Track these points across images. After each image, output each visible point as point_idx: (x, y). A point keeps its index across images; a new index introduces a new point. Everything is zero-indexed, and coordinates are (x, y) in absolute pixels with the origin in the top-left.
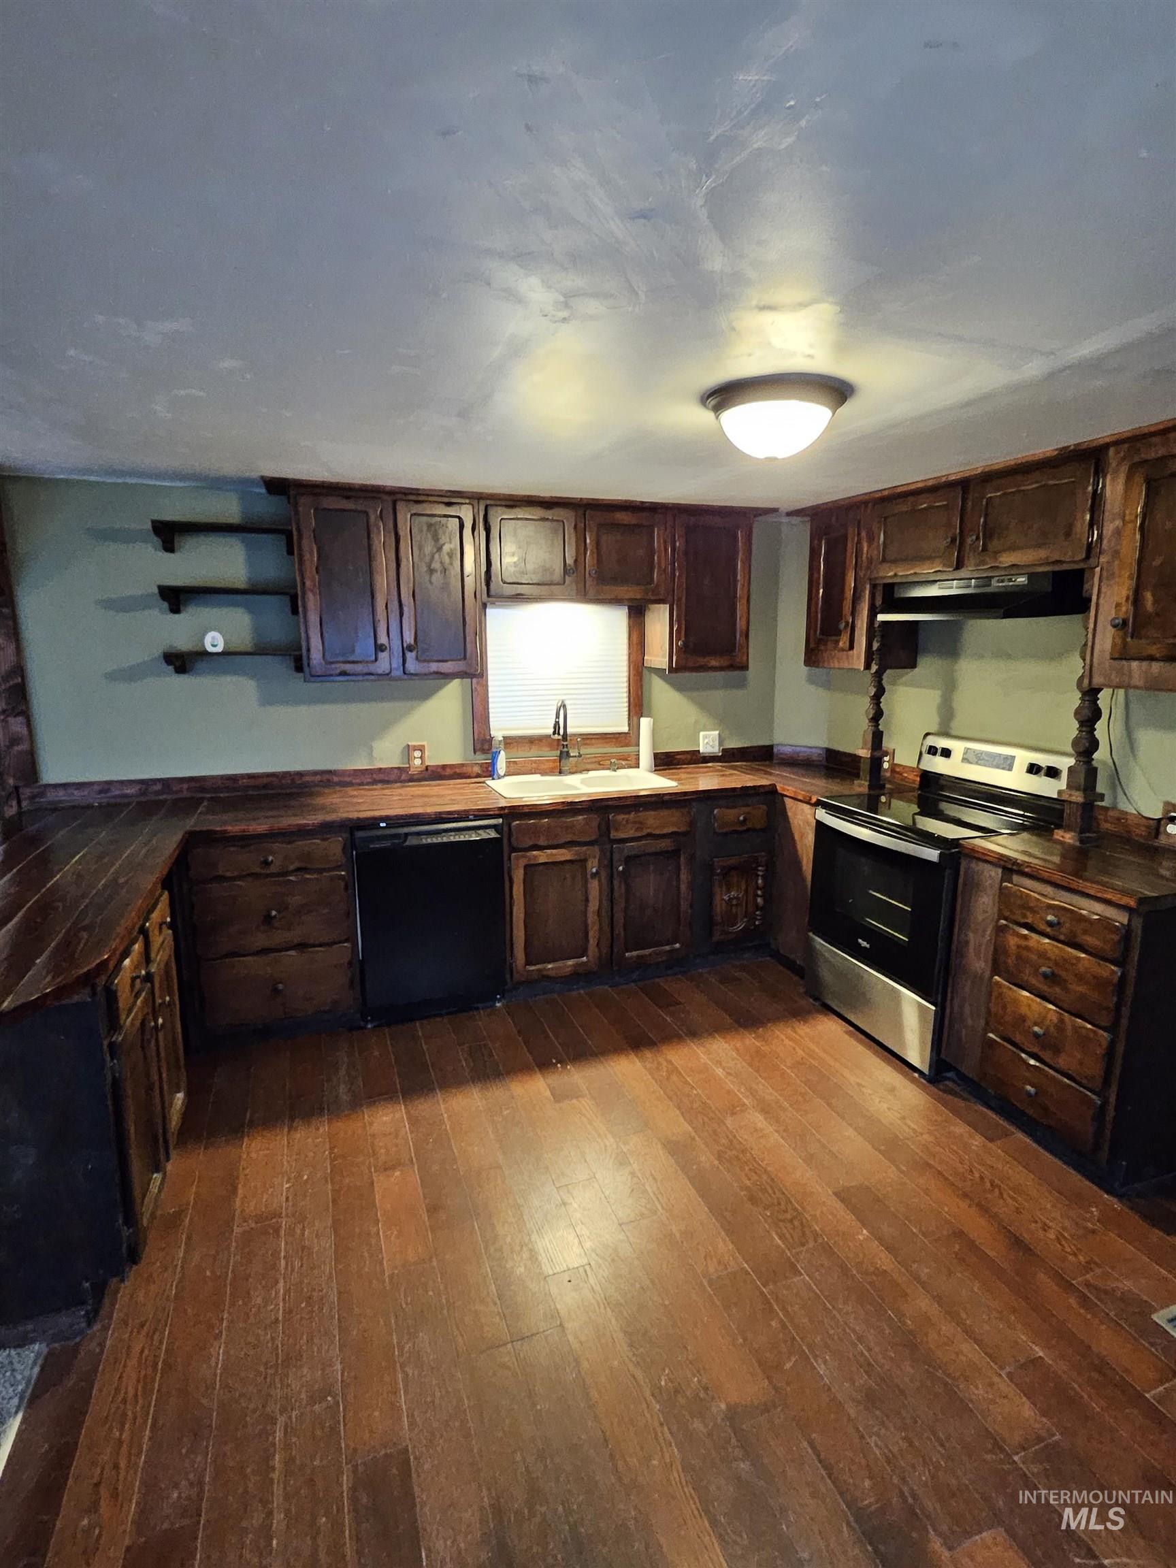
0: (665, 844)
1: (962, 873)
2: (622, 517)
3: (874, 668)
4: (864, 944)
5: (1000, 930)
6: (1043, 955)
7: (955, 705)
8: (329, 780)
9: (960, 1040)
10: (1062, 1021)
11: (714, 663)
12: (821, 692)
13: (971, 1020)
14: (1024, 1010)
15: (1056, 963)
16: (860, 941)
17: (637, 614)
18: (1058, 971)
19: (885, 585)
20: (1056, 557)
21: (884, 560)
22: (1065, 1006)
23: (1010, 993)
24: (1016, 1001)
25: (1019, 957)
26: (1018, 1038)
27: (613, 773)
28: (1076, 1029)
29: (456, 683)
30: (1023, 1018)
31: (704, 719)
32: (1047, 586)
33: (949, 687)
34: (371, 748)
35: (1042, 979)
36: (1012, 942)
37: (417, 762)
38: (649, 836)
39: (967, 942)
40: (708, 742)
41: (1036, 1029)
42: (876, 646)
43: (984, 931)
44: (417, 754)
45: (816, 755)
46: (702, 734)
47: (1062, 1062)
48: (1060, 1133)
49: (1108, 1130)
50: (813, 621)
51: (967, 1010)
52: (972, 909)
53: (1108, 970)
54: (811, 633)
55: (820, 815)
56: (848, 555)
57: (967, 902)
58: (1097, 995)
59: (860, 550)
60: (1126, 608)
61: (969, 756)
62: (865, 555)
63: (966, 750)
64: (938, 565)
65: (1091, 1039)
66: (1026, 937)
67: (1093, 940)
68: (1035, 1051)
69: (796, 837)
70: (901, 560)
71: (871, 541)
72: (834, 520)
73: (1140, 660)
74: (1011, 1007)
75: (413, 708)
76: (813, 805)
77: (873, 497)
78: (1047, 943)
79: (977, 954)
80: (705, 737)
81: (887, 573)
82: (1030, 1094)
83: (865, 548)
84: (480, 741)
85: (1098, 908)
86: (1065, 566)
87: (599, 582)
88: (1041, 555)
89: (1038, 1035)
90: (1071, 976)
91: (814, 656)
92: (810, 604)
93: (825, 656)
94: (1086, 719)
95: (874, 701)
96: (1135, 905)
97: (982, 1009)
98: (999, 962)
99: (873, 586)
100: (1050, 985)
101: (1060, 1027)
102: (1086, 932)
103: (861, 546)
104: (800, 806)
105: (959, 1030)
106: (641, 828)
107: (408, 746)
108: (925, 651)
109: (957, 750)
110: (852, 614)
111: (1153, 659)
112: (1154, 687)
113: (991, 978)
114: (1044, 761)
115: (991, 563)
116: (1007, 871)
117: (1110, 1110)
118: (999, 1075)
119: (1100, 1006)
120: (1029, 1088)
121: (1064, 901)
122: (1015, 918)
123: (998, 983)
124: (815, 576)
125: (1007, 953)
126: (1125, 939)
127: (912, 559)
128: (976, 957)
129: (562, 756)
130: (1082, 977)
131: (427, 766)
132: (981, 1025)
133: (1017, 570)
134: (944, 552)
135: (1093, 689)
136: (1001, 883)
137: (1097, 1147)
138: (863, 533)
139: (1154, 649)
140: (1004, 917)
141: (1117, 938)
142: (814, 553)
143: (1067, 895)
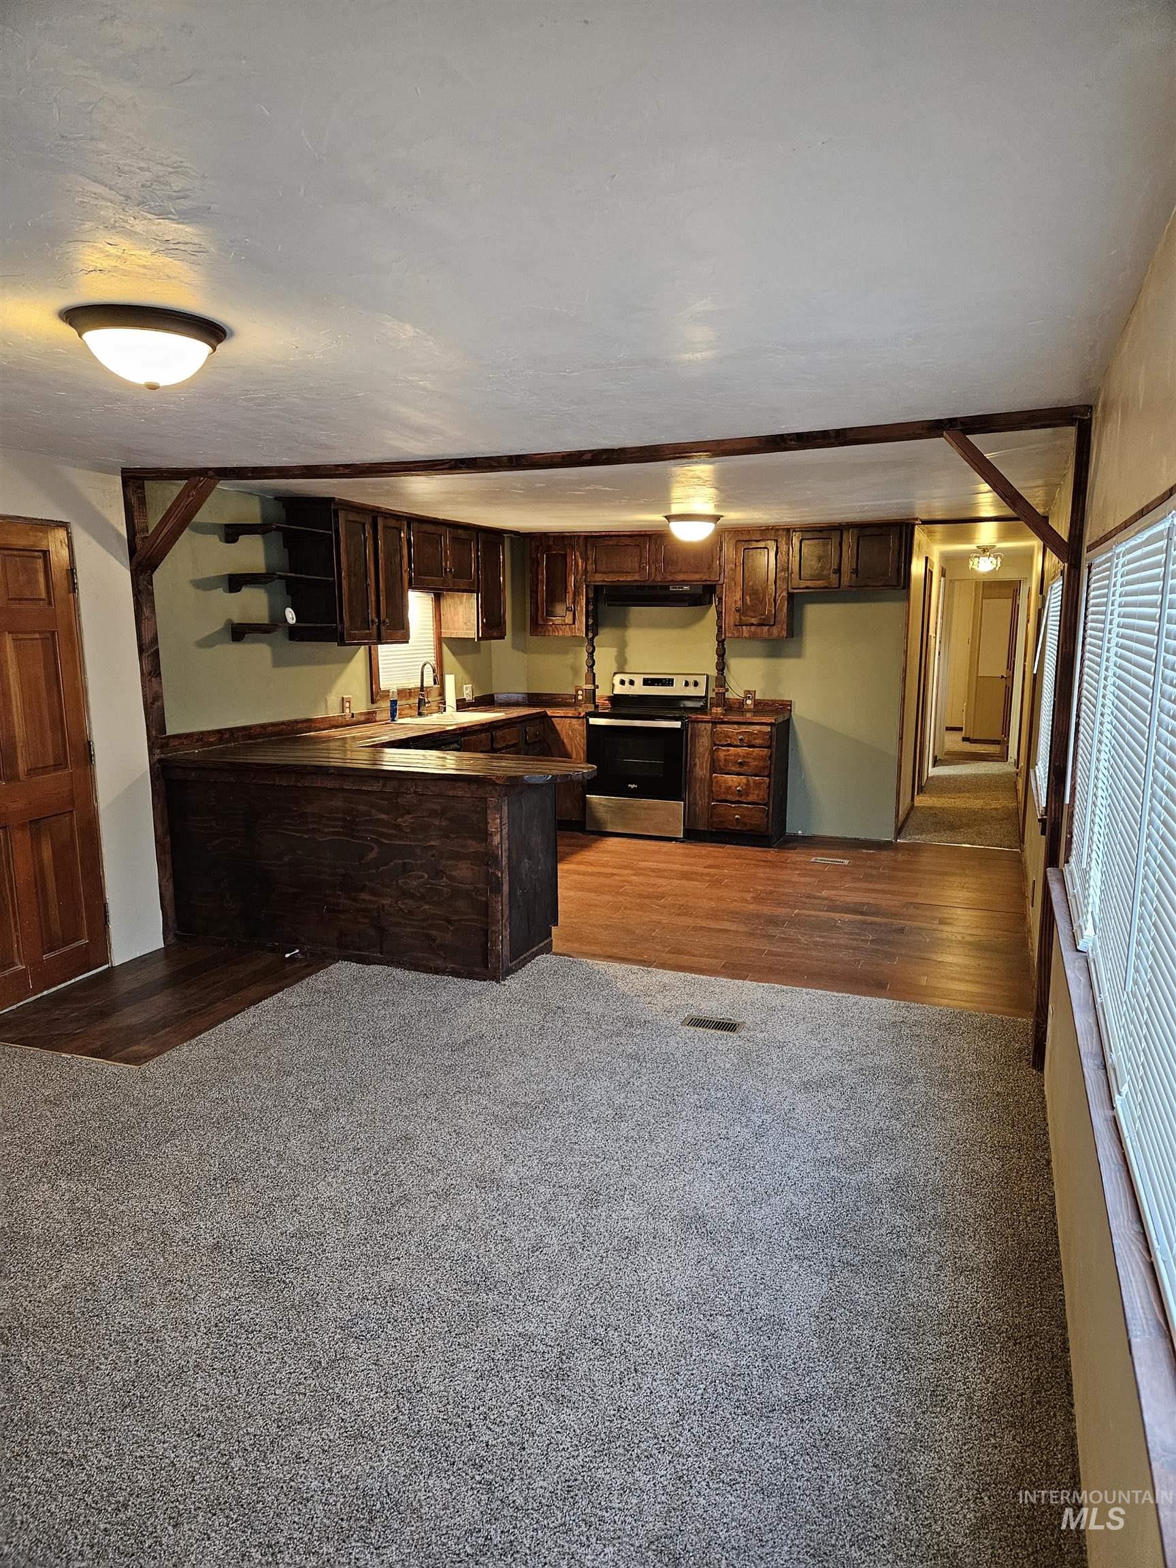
1: (690, 730)
2: (461, 533)
3: (590, 635)
4: (633, 786)
5: (712, 752)
6: (737, 755)
7: (627, 655)
8: (309, 724)
9: (695, 813)
10: (748, 781)
11: (495, 634)
12: (521, 654)
13: (702, 801)
14: (730, 783)
15: (744, 757)
16: (630, 785)
17: (438, 598)
18: (745, 760)
19: (596, 587)
20: (705, 578)
21: (596, 572)
22: (749, 773)
23: (722, 778)
24: (725, 782)
25: (726, 760)
26: (729, 797)
27: (442, 715)
28: (754, 782)
29: (364, 647)
30: (730, 787)
31: (466, 677)
32: (700, 591)
33: (622, 647)
34: (326, 700)
35: (737, 766)
36: (722, 755)
37: (348, 711)
39: (695, 765)
40: (469, 694)
41: (738, 788)
42: (591, 621)
43: (704, 755)
44: (347, 705)
45: (520, 698)
46: (464, 687)
47: (751, 798)
48: (752, 830)
49: (770, 820)
50: (540, 606)
51: (698, 798)
52: (697, 747)
53: (766, 751)
54: (539, 612)
55: (593, 721)
56: (568, 566)
57: (693, 745)
58: (762, 764)
59: (576, 564)
60: (740, 603)
61: (647, 682)
62: (580, 568)
63: (644, 679)
64: (637, 577)
65: (760, 783)
66: (728, 750)
67: (758, 742)
68: (737, 799)
69: (565, 740)
70: (610, 572)
71: (585, 560)
72: (551, 543)
73: (747, 625)
74: (723, 785)
75: (344, 669)
76: (583, 718)
77: (584, 534)
78: (739, 750)
79: (702, 768)
80: (466, 689)
81: (599, 578)
82: (737, 819)
83: (580, 564)
84: (375, 694)
85: (758, 727)
86: (708, 583)
87: (454, 577)
88: (697, 577)
89: (739, 791)
90: (750, 760)
91: (540, 629)
92: (534, 596)
93: (550, 629)
94: (721, 654)
95: (591, 654)
96: (773, 721)
97: (707, 793)
98: (715, 767)
99: (587, 586)
100: (741, 768)
101: (748, 784)
102: (755, 739)
103: (577, 561)
104: (568, 720)
105: (695, 809)
106: (504, 742)
107: (343, 698)
108: (603, 626)
109: (639, 680)
110: (574, 603)
111: (753, 624)
112: (753, 637)
113: (711, 776)
114: (691, 679)
115: (670, 578)
116: (714, 723)
117: (771, 812)
118: (722, 819)
119: (764, 768)
120: (737, 816)
121: (744, 729)
122: (722, 743)
123: (715, 777)
124: (540, 577)
125: (719, 761)
126: (771, 737)
127: (617, 572)
128: (701, 770)
129: (421, 703)
130: (755, 759)
131: (353, 714)
132: (707, 801)
133: (684, 582)
134: (639, 571)
135: (724, 640)
136: (712, 730)
137: (768, 828)
138: (578, 554)
139: (754, 621)
140: (716, 745)
141: (768, 737)
142: (537, 562)
143: (744, 726)
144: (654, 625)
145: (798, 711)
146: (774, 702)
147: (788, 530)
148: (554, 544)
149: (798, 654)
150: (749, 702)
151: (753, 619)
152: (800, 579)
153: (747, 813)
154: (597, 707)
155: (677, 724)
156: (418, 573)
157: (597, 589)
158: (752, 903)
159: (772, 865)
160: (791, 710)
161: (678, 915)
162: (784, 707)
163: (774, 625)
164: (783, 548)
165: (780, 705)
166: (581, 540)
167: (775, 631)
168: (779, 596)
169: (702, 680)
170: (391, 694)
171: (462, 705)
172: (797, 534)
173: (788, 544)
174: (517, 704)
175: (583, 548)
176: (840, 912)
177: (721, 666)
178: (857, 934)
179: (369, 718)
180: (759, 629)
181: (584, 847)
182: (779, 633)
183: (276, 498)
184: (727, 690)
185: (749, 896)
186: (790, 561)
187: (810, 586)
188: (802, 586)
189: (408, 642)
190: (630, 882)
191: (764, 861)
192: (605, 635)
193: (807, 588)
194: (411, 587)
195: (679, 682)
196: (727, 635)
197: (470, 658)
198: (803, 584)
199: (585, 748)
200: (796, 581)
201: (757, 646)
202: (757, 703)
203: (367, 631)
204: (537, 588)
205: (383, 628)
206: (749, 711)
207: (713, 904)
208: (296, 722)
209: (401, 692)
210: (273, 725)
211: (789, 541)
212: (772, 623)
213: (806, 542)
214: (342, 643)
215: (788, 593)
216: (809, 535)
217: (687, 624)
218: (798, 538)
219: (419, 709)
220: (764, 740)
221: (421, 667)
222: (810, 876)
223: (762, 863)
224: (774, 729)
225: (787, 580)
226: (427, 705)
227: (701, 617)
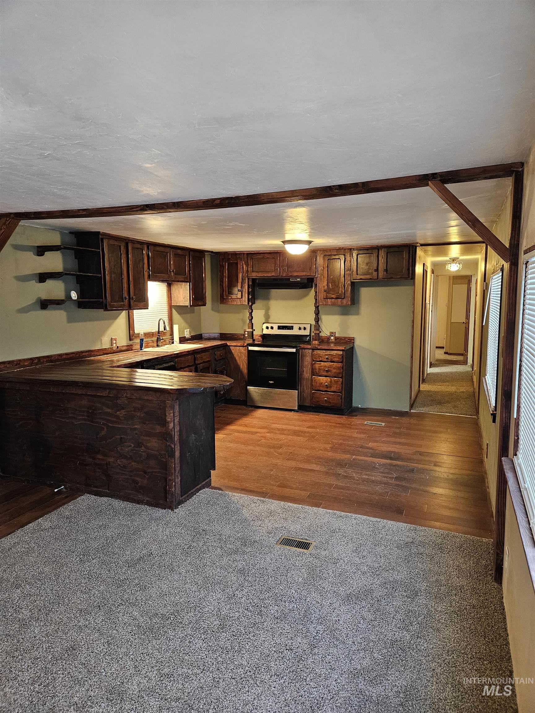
0: (207, 365)
1: (300, 353)
2: (179, 252)
3: (250, 304)
4: (271, 382)
5: (312, 365)
6: (325, 366)
7: (270, 314)
8: (90, 353)
9: (304, 396)
10: (331, 380)
11: (200, 304)
12: (216, 313)
13: (307, 391)
14: (322, 381)
15: (329, 367)
16: (270, 382)
17: (169, 286)
18: (330, 369)
19: (253, 279)
20: (308, 274)
21: (253, 272)
22: (331, 376)
23: (317, 378)
24: (319, 380)
25: (319, 369)
26: (321, 389)
27: (170, 346)
28: (335, 381)
29: (124, 311)
30: (322, 383)
31: (186, 326)
32: (306, 281)
33: (267, 310)
34: (101, 340)
35: (325, 372)
36: (317, 366)
37: (115, 345)
38: (204, 362)
39: (303, 371)
40: (187, 334)
41: (326, 384)
42: (250, 297)
43: (308, 366)
44: (115, 342)
45: (216, 335)
46: (185, 330)
47: (332, 389)
48: (334, 406)
49: (343, 401)
50: (224, 289)
51: (305, 388)
52: (304, 362)
53: (340, 365)
54: (224, 293)
55: (251, 348)
56: (239, 269)
57: (302, 361)
58: (338, 371)
59: (243, 267)
60: (326, 287)
61: (279, 328)
62: (245, 269)
63: (278, 326)
64: (273, 274)
65: (338, 381)
66: (320, 364)
67: (336, 359)
68: (326, 389)
69: (237, 358)
70: (259, 272)
71: (247, 265)
72: (230, 257)
73: (330, 299)
74: (318, 382)
75: (113, 323)
76: (246, 346)
77: (246, 252)
78: (326, 363)
79: (307, 373)
80: (186, 331)
81: (254, 275)
82: (326, 400)
83: (245, 267)
84: (131, 335)
85: (336, 352)
86: (310, 277)
87: (175, 274)
88: (304, 274)
89: (326, 385)
90: (332, 369)
91: (225, 301)
92: (222, 283)
93: (230, 301)
94: (317, 313)
95: (251, 314)
96: (344, 349)
97: (310, 386)
98: (314, 373)
99: (248, 279)
100: (327, 373)
101: (331, 382)
102: (334, 358)
103: (243, 266)
104: (238, 348)
105: (303, 394)
106: (202, 360)
107: (112, 338)
108: (257, 299)
109: (275, 326)
110: (242, 287)
111: (333, 298)
112: (333, 304)
113: (312, 377)
114: (302, 326)
115: (290, 274)
116: (313, 350)
117: (343, 396)
118: (317, 400)
119: (339, 373)
120: (325, 399)
121: (328, 352)
122: (317, 360)
123: (314, 378)
124: (224, 274)
125: (316, 369)
126: (343, 357)
127: (264, 272)
128: (306, 373)
129: (158, 340)
130: (334, 368)
131: (118, 347)
132: (310, 390)
133: (297, 277)
134: (275, 270)
135: (318, 306)
136: (312, 353)
137: (342, 405)
138: (243, 262)
139: (333, 296)
140: (314, 361)
141: (341, 357)
142: (222, 267)
143: (329, 351)
144: (284, 298)
145: (357, 343)
146: (345, 338)
147: (351, 249)
148: (232, 257)
149: (358, 313)
150: (332, 338)
151: (333, 295)
152: (357, 274)
153: (331, 397)
154: (254, 340)
155: (294, 350)
156: (154, 272)
157: (254, 280)
158: (329, 452)
159: (343, 426)
160: (354, 342)
161: (288, 459)
162: (351, 341)
163: (344, 298)
164: (348, 258)
165: (348, 340)
166: (245, 256)
167: (344, 301)
168: (347, 283)
169: (308, 327)
170: (140, 335)
171: (183, 340)
172: (355, 251)
173: (350, 256)
174: (214, 339)
175: (246, 260)
176: (378, 458)
177: (317, 320)
178: (388, 473)
179: (129, 348)
180: (336, 300)
181: (245, 415)
182: (347, 302)
183: (70, 233)
184: (320, 332)
185: (328, 446)
186: (352, 265)
187: (362, 278)
188: (358, 279)
189: (148, 309)
190: (264, 437)
191: (339, 424)
192: (259, 304)
193: (361, 279)
194: (150, 279)
195: (296, 327)
196: (320, 304)
197: (188, 315)
198: (359, 277)
199: (247, 362)
200: (355, 276)
201: (337, 309)
202: (336, 338)
203: (122, 303)
204: (223, 280)
205: (132, 301)
206: (332, 342)
207: (308, 452)
208: (82, 352)
209: (146, 335)
210: (66, 354)
211: (351, 255)
212: (343, 297)
213: (360, 255)
214: (106, 309)
215: (351, 282)
216: (361, 252)
217: (300, 298)
218: (356, 253)
219: (157, 343)
220: (339, 358)
221: (158, 321)
222: (363, 433)
223: (338, 425)
224: (344, 353)
225: (351, 275)
226: (161, 341)
227: (306, 295)
